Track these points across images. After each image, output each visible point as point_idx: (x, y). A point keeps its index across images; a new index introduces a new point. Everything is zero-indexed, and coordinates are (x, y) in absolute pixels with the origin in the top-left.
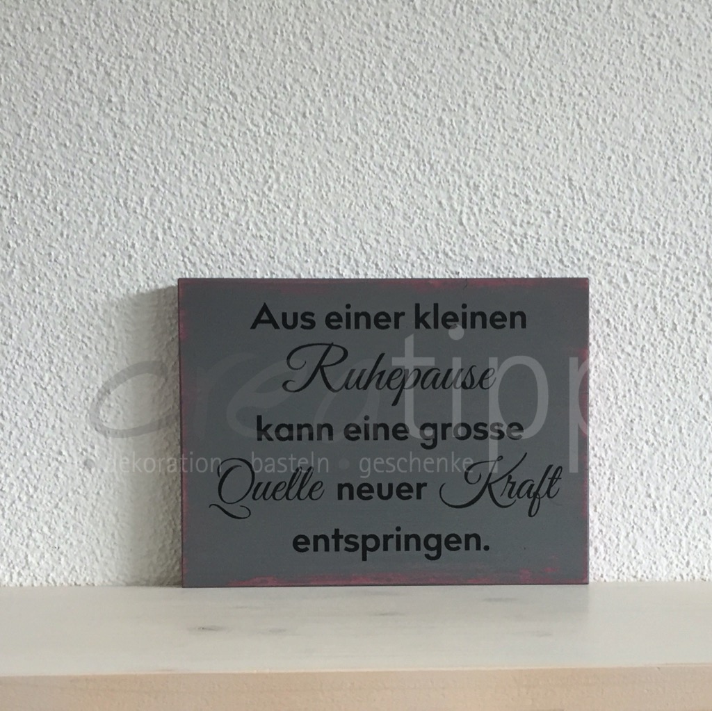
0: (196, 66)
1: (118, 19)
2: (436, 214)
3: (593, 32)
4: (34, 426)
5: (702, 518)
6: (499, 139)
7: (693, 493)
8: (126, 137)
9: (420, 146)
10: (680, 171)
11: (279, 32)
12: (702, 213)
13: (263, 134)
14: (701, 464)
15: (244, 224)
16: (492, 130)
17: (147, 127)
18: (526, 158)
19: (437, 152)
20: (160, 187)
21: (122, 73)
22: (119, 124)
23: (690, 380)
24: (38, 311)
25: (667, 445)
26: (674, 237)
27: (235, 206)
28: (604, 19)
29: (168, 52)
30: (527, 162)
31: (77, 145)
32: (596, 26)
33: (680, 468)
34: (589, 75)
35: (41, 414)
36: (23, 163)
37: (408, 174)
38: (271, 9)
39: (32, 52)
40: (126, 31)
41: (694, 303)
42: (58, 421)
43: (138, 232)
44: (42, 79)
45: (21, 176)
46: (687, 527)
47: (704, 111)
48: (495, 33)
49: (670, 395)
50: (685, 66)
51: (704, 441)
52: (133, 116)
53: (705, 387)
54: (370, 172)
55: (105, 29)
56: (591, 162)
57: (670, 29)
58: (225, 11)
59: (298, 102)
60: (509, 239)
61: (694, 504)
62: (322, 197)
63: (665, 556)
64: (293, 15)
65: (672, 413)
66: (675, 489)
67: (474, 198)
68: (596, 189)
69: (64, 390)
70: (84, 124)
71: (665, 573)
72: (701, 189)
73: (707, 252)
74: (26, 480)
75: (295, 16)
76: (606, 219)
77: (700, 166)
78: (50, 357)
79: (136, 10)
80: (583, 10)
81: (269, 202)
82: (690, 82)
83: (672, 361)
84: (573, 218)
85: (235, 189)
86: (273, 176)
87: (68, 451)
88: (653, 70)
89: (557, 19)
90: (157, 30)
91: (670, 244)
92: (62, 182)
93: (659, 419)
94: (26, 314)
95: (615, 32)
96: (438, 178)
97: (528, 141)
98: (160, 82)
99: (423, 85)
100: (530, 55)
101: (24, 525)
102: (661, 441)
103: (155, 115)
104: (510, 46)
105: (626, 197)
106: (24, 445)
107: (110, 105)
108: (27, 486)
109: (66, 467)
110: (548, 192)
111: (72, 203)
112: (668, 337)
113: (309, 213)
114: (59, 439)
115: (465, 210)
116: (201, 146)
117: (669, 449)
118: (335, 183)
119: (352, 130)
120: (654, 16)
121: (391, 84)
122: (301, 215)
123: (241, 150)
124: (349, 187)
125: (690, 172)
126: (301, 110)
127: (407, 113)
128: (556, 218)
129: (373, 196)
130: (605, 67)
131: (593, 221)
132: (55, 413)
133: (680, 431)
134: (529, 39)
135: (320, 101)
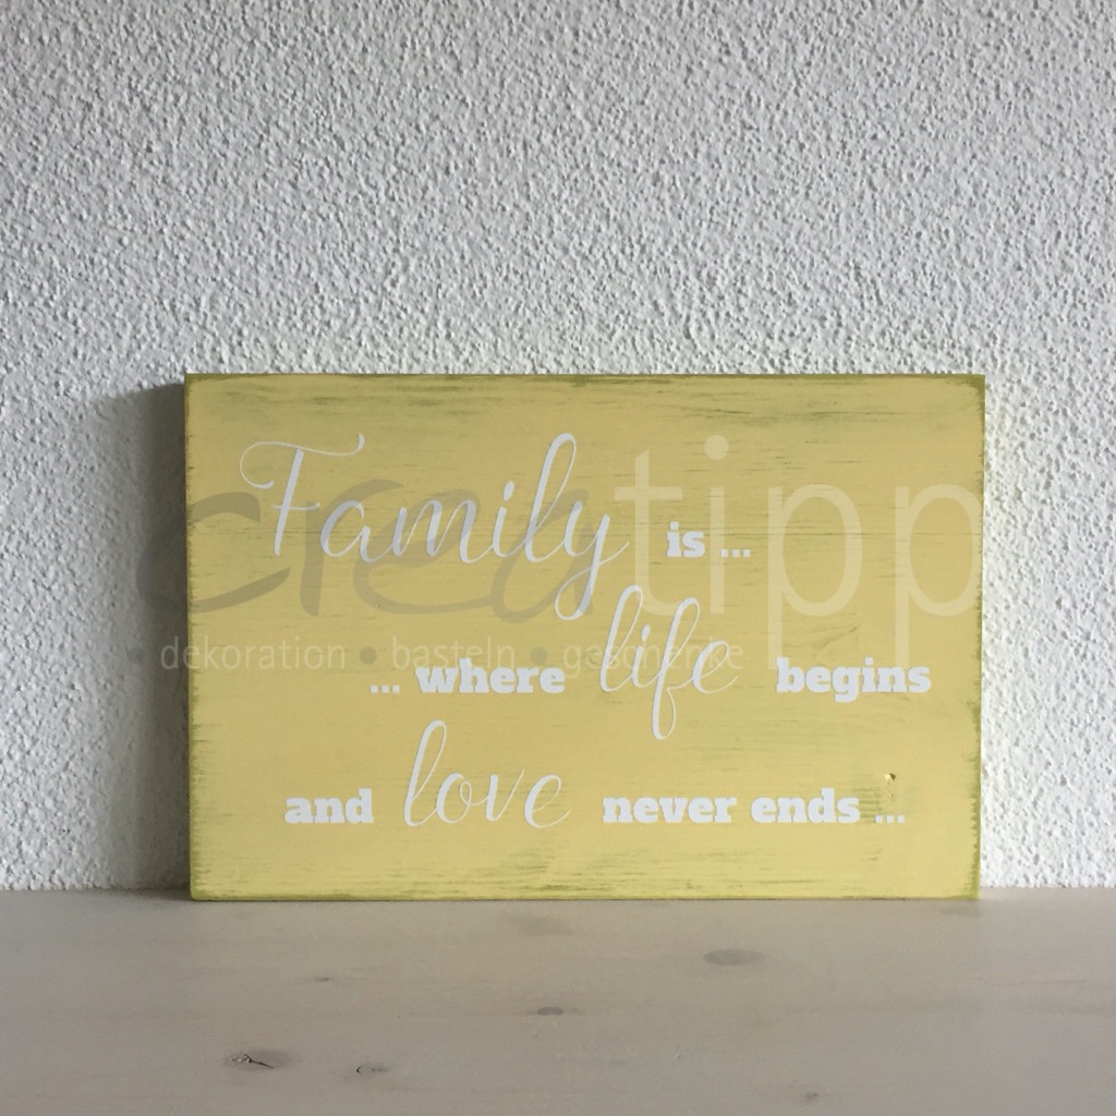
0: (281, 97)
1: (162, 24)
2: (649, 321)
3: (895, 39)
4: (31, 646)
5: (1059, 789)
6: (747, 205)
7: (1045, 751)
8: (174, 205)
9: (624, 216)
10: (1028, 255)
11: (409, 43)
12: (1062, 320)
13: (383, 198)
14: (1058, 705)
15: (353, 338)
16: (736, 192)
17: (206, 190)
18: (788, 235)
19: (651, 226)
20: (226, 280)
21: (168, 109)
22: (163, 185)
23: (1040, 575)
24: (39, 470)
25: (1005, 676)
26: (1018, 357)
27: (339, 310)
28: (911, 21)
29: (238, 74)
30: (791, 240)
31: (100, 217)
32: (899, 31)
33: (1024, 712)
34: (888, 106)
35: (43, 628)
36: (16, 245)
37: (606, 261)
38: (397, 8)
39: (30, 75)
40: (173, 42)
41: (1049, 459)
42: (69, 638)
43: (192, 350)
44: (45, 116)
45: (13, 265)
46: (1035, 803)
47: (1067, 162)
48: (742, 44)
49: (1010, 598)
50: (1038, 92)
51: (1063, 671)
52: (185, 173)
53: (1065, 588)
54: (549, 258)
55: (143, 39)
56: (890, 241)
57: (1015, 35)
58: (327, 12)
59: (438, 151)
60: (761, 360)
61: (1046, 768)
62: (474, 295)
63: (1001, 848)
64: (430, 15)
65: (1012, 626)
66: (1017, 744)
67: (708, 296)
68: (898, 281)
69: (78, 590)
70: (110, 186)
71: (1001, 875)
72: (1061, 283)
73: (1070, 380)
74: (19, 728)
75: (434, 18)
76: (913, 328)
77: (1060, 247)
78: (57, 541)
79: (190, 10)
80: (879, 7)
81: (392, 303)
82: (1045, 117)
83: (1014, 546)
84: (862, 327)
85: (340, 284)
86: (399, 264)
87: (83, 683)
88: (987, 98)
89: (838, 20)
90: (222, 41)
91: (1013, 366)
92: (76, 275)
93: (992, 636)
94: (20, 475)
95: (930, 40)
96: (652, 267)
97: (792, 209)
98: (226, 120)
99: (629, 124)
100: (796, 76)
101: (16, 795)
102: (995, 669)
103: (219, 172)
104: (766, 63)
105: (944, 295)
106: (17, 674)
107: (149, 155)
108: (22, 737)
109: (81, 709)
110: (823, 287)
111: (91, 307)
112: (1008, 510)
113: (453, 320)
114: (70, 665)
115: (695, 315)
116: (288, 217)
117: (1007, 682)
118: (493, 274)
119: (521, 193)
120: (990, 15)
121: (581, 123)
122: (440, 324)
123: (349, 225)
124: (515, 280)
125: (1044, 256)
126: (442, 163)
127: (606, 167)
128: (835, 327)
129: (552, 293)
130: (912, 94)
131: (893, 332)
132: (63, 624)
133: (1026, 655)
134: (794, 51)
135: (471, 149)
